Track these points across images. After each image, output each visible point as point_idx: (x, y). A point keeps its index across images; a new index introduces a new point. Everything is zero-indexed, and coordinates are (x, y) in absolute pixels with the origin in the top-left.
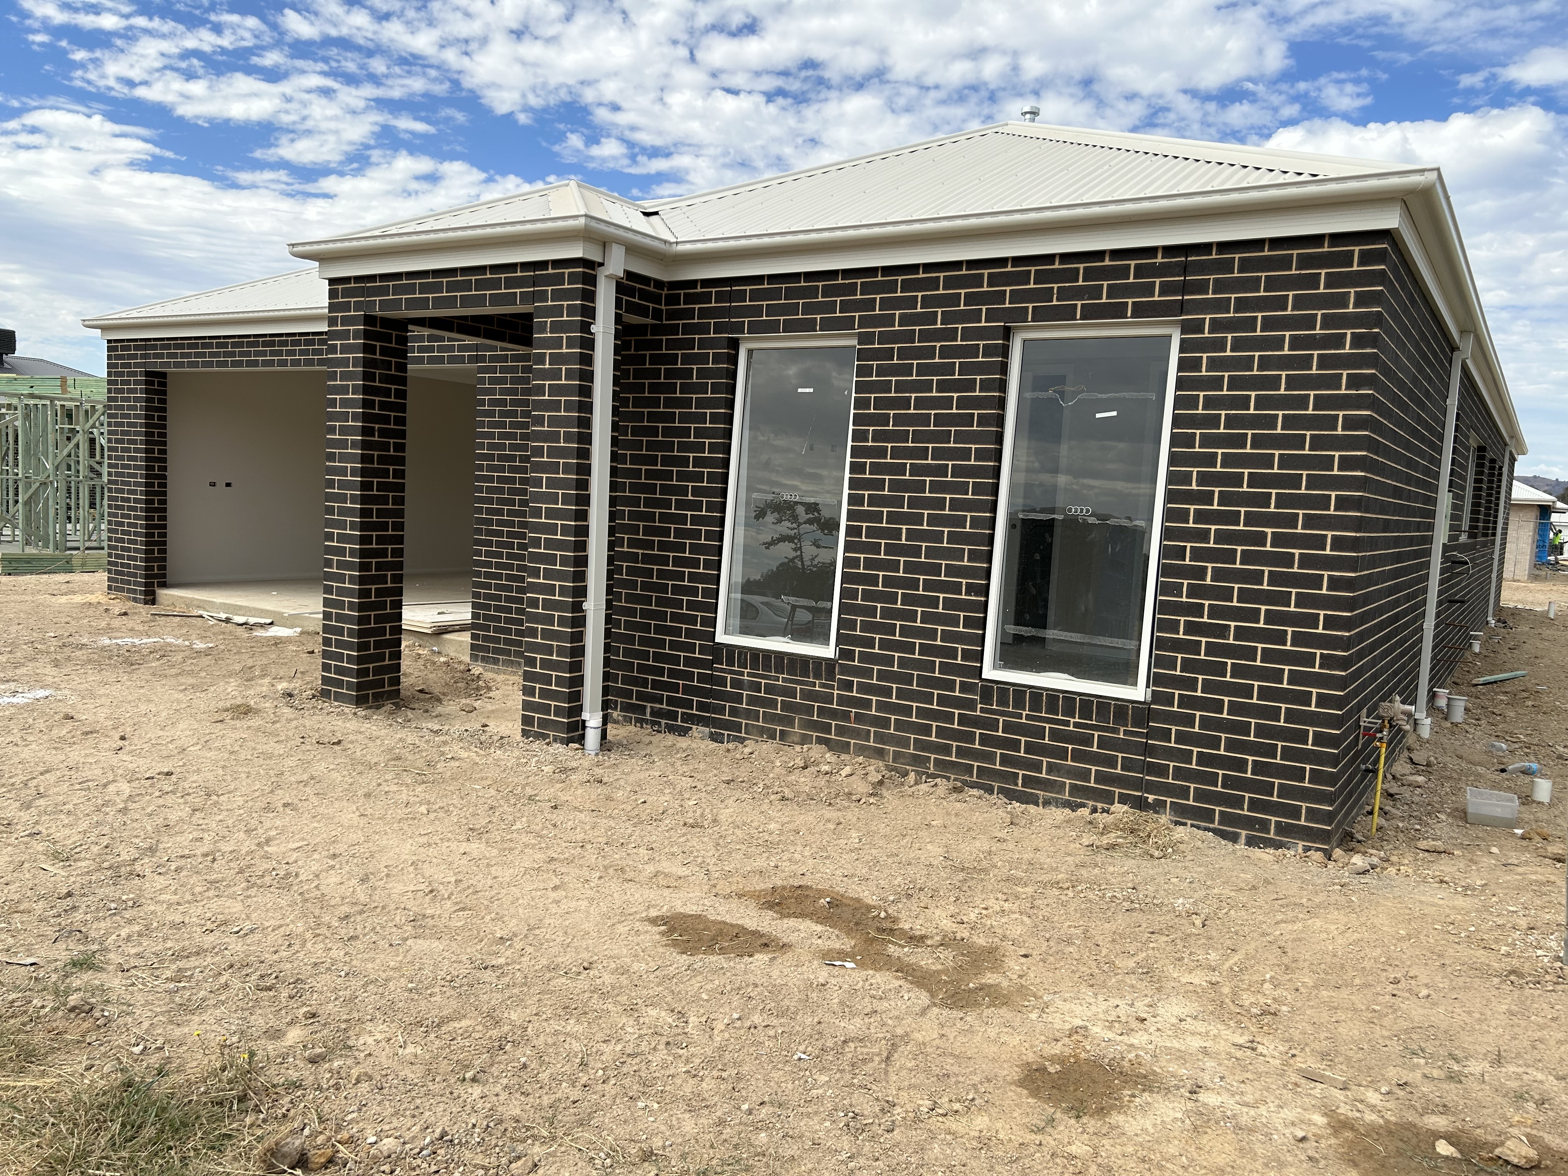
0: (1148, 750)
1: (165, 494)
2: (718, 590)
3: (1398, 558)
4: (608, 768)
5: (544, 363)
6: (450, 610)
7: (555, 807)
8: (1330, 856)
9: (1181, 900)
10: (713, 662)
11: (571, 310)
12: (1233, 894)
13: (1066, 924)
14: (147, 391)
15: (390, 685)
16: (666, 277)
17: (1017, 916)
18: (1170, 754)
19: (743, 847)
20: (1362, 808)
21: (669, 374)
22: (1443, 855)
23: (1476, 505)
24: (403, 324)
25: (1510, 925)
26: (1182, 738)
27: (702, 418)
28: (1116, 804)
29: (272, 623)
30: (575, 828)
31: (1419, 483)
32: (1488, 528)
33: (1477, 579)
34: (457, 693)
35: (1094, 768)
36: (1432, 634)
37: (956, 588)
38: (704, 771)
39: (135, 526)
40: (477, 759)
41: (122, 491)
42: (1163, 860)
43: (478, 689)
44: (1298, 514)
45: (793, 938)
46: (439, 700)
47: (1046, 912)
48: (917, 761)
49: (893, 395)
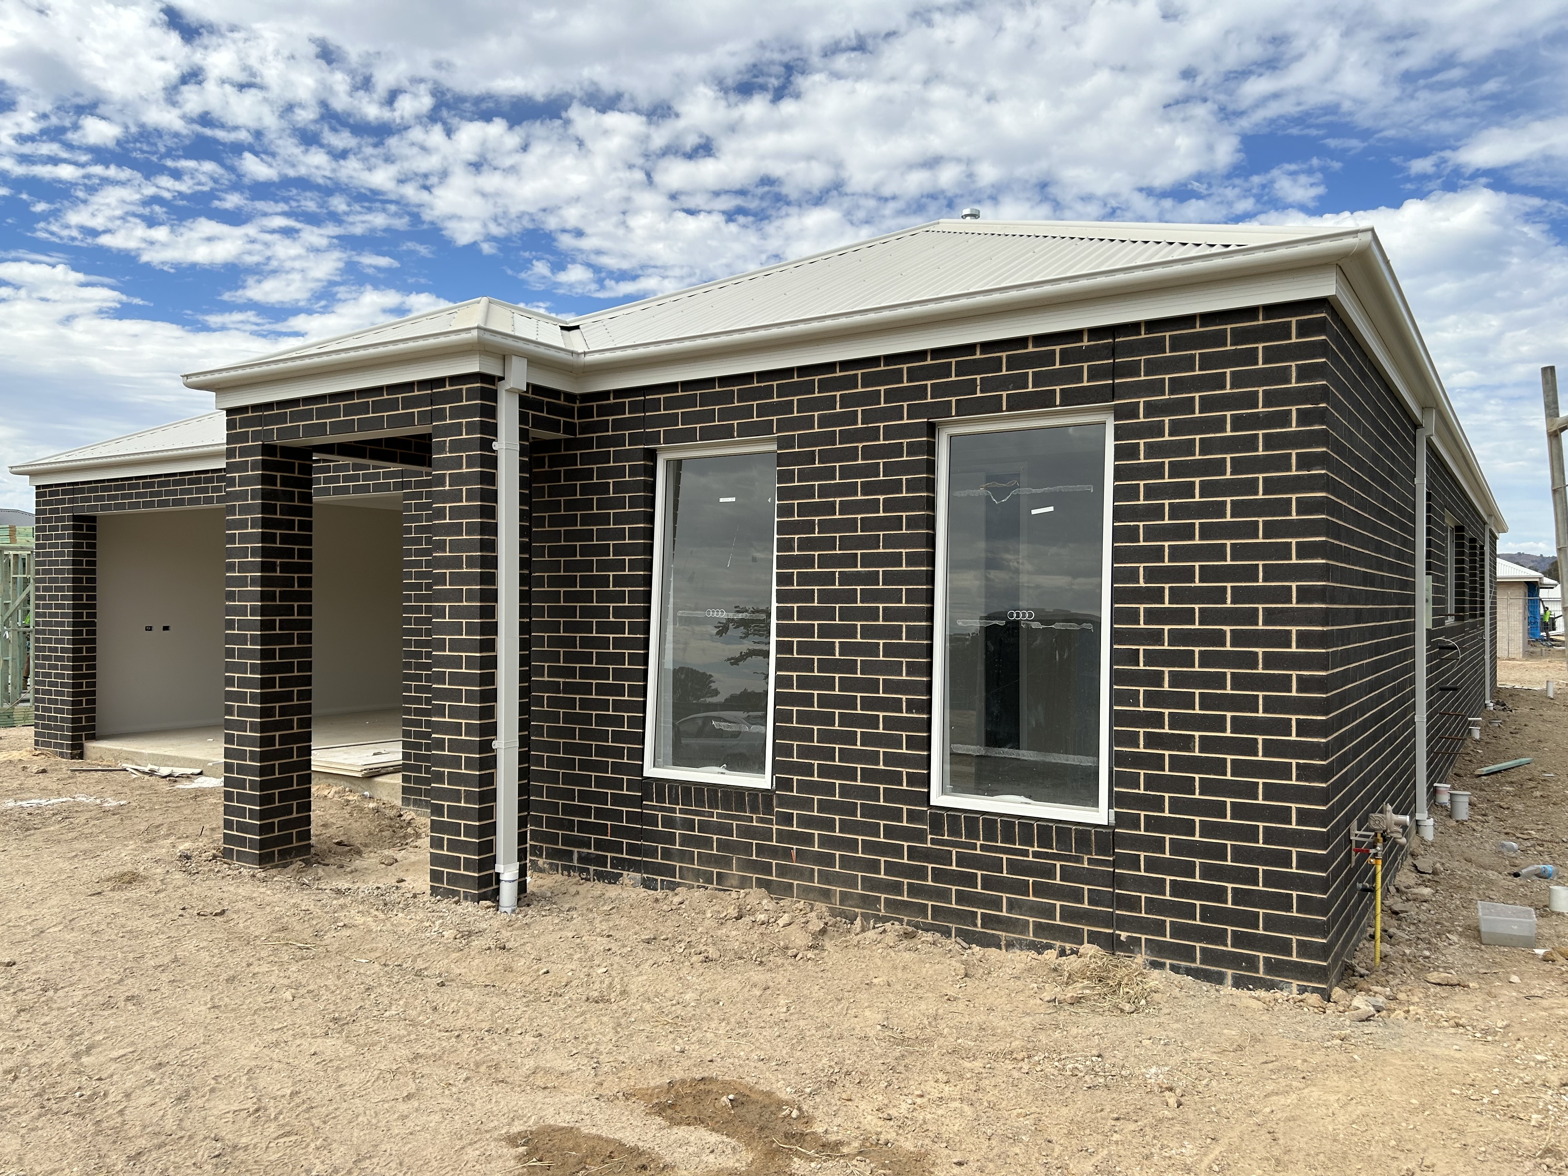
0: (1116, 880)
1: (94, 641)
2: (644, 718)
3: (1377, 649)
4: (518, 928)
5: (444, 485)
6: (388, 750)
7: (442, 984)
8: (1330, 996)
9: (1154, 1070)
10: (642, 799)
11: (470, 428)
12: (1215, 1057)
13: (1015, 1112)
14: (75, 536)
15: (298, 840)
16: (577, 390)
17: (957, 1104)
18: (1141, 884)
19: (648, 1027)
20: (1364, 931)
21: (585, 490)
22: (1457, 989)
23: (1459, 586)
24: (306, 453)
25: (1539, 1082)
26: (1152, 865)
27: (620, 534)
28: (1086, 945)
29: (201, 774)
30: (458, 1012)
31: (1392, 567)
32: (1475, 609)
33: (1469, 663)
34: (381, 843)
35: (1058, 903)
36: (1425, 727)
37: (896, 705)
38: (625, 928)
39: (62, 676)
40: (373, 926)
41: (49, 641)
42: (1135, 1015)
43: (405, 837)
44: (1257, 609)
45: (679, 1155)
46: (359, 853)
47: (991, 1096)
48: (867, 902)
49: (817, 500)
